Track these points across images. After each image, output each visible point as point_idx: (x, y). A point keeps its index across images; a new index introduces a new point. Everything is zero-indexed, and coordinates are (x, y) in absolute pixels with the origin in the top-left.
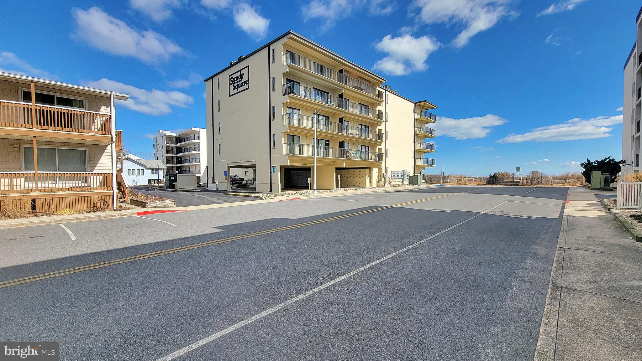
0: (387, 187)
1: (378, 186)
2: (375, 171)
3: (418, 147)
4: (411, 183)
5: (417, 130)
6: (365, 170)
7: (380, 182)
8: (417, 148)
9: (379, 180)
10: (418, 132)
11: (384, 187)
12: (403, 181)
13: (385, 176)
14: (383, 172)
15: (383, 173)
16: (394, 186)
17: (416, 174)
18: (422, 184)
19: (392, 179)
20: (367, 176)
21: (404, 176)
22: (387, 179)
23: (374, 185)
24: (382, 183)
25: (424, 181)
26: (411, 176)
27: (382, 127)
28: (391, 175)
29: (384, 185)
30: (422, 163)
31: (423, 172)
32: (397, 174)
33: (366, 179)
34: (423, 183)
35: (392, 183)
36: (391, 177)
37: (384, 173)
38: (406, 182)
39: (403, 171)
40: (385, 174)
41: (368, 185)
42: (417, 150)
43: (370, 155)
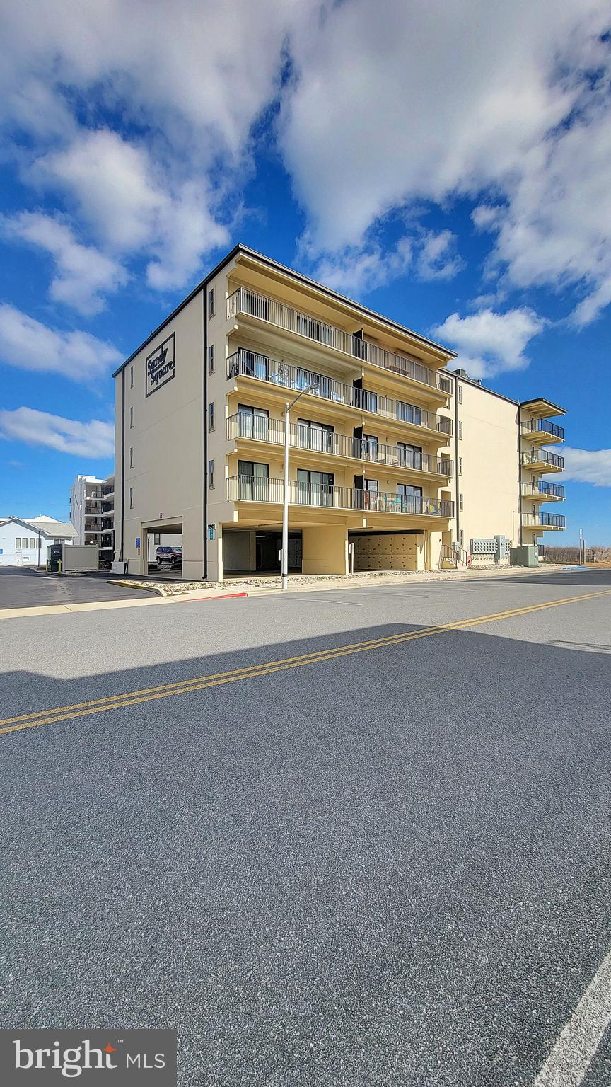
0: (461, 571)
1: (443, 569)
2: (436, 537)
3: (528, 490)
4: (514, 562)
5: (525, 458)
6: (414, 535)
7: (447, 560)
8: (524, 494)
9: (444, 555)
10: (526, 461)
11: (455, 570)
12: (497, 558)
13: (457, 549)
14: (454, 539)
15: (453, 541)
16: (477, 568)
17: (523, 545)
18: (537, 566)
19: (472, 553)
20: (419, 549)
21: (498, 548)
22: (462, 556)
23: (434, 566)
24: (451, 563)
25: (541, 558)
26: (513, 547)
27: (448, 450)
28: (471, 546)
29: (455, 565)
30: (537, 522)
31: (539, 541)
32: (483, 544)
33: (416, 554)
34: (540, 562)
35: (474, 563)
36: (472, 550)
37: (456, 541)
38: (505, 561)
39: (497, 538)
40: (458, 544)
41: (421, 565)
42: (525, 497)
43: (425, 505)
